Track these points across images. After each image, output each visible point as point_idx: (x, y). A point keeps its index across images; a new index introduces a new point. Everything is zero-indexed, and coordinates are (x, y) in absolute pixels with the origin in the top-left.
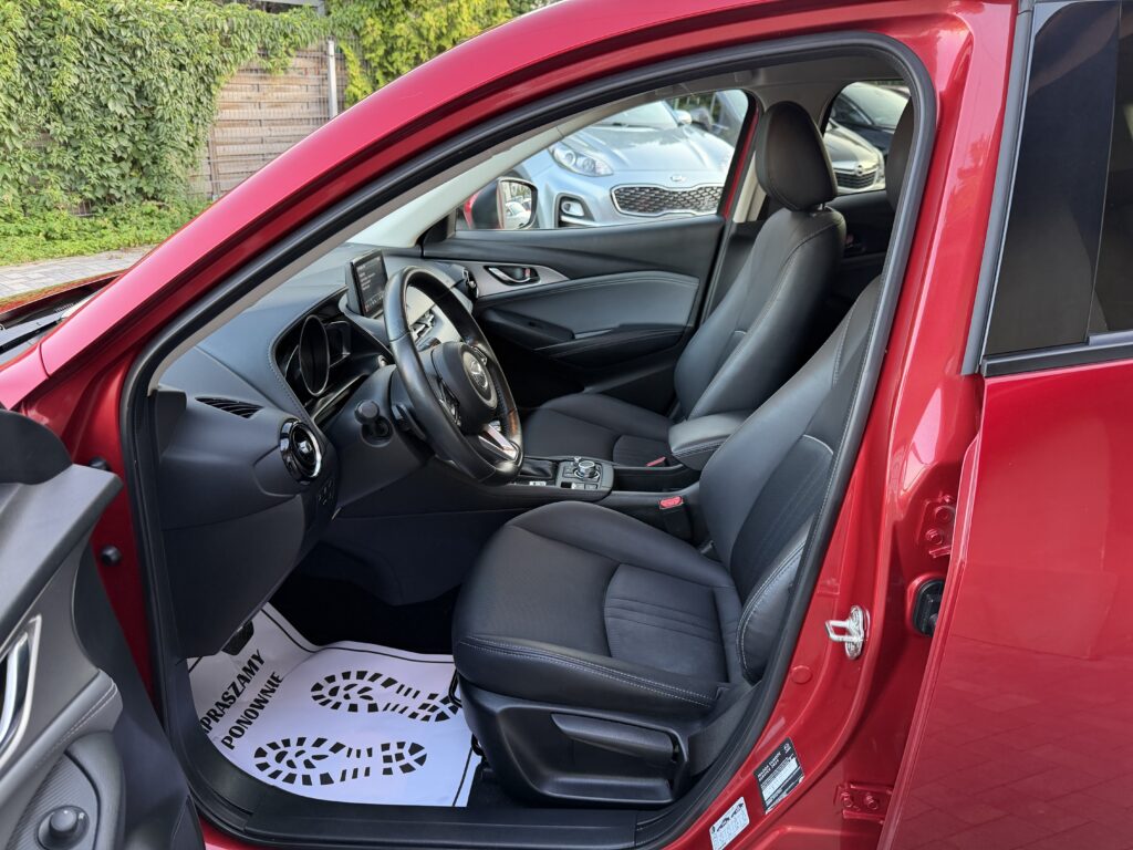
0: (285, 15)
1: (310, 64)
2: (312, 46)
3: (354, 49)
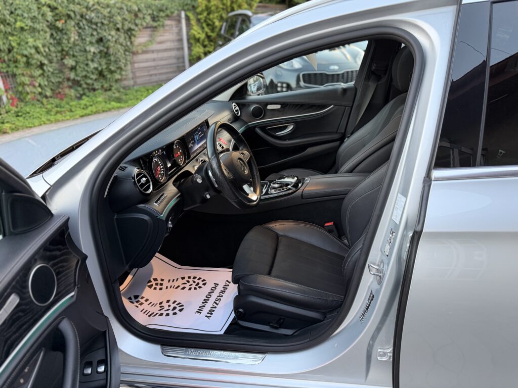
0: (162, 1)
1: (173, 23)
2: (174, 15)
3: (193, 14)
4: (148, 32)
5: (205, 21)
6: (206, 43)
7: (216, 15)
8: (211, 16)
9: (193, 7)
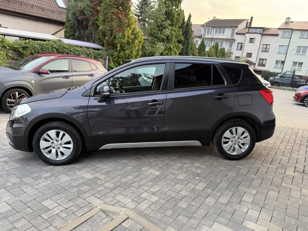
0: (100, 51)
1: (103, 60)
2: (104, 57)
3: (111, 58)
5: (116, 61)
7: (121, 59)
8: (119, 60)
9: (112, 55)
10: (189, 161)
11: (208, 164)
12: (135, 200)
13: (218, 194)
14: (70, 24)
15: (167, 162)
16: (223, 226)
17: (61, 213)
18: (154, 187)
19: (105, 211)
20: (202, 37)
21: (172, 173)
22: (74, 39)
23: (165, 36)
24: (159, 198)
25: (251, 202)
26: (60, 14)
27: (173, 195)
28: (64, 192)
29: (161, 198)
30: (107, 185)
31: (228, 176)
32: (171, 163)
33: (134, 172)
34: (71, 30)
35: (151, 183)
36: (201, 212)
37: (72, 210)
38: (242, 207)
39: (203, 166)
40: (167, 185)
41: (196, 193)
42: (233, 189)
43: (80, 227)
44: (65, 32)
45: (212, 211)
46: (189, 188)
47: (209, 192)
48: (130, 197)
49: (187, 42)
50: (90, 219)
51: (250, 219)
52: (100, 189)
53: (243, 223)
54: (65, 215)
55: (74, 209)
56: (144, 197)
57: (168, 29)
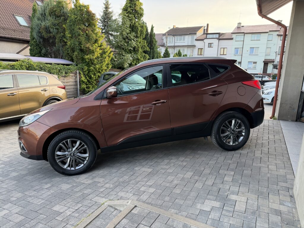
0: (70, 66)
1: (74, 75)
2: (74, 72)
3: (82, 72)
4: (63, 78)
5: (87, 75)
6: (88, 83)
8: (90, 73)
9: (82, 69)
10: (174, 157)
11: (191, 157)
12: (136, 193)
13: (204, 179)
14: (35, 42)
15: (156, 160)
16: (212, 201)
17: (73, 214)
18: (149, 181)
19: (112, 206)
20: (165, 45)
21: (162, 168)
22: (41, 56)
23: (132, 47)
24: (155, 189)
25: (231, 181)
26: (23, 32)
27: (168, 185)
28: (69, 198)
29: (158, 189)
30: (107, 186)
31: (209, 164)
32: (159, 161)
33: (129, 172)
34: (37, 48)
35: (146, 179)
36: (193, 194)
37: (82, 210)
38: (225, 185)
39: (187, 159)
40: (160, 178)
41: (186, 181)
42: (215, 173)
43: (94, 221)
44: (31, 50)
45: (202, 192)
46: (180, 178)
47: (196, 179)
48: (131, 192)
49: (153, 52)
50: (101, 214)
51: (233, 193)
52: (102, 190)
53: (228, 197)
54: (77, 215)
55: (84, 209)
56: (143, 190)
57: (134, 40)
